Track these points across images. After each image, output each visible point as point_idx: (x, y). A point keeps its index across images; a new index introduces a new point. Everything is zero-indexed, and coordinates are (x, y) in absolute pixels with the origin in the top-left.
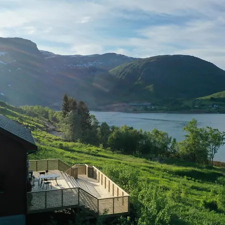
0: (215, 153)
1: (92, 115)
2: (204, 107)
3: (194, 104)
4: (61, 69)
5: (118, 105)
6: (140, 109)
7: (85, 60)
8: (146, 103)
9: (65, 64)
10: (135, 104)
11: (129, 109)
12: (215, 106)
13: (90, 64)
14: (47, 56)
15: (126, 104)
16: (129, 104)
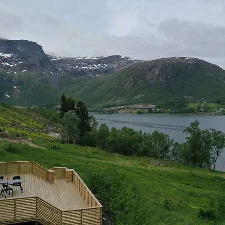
0: (218, 156)
1: (91, 117)
2: (209, 110)
3: (199, 108)
4: (66, 72)
5: (123, 107)
6: (144, 112)
7: (90, 62)
8: (151, 106)
9: (71, 66)
10: (139, 107)
11: (133, 112)
12: (221, 109)
13: (96, 67)
14: (52, 58)
15: (131, 107)
16: (134, 107)
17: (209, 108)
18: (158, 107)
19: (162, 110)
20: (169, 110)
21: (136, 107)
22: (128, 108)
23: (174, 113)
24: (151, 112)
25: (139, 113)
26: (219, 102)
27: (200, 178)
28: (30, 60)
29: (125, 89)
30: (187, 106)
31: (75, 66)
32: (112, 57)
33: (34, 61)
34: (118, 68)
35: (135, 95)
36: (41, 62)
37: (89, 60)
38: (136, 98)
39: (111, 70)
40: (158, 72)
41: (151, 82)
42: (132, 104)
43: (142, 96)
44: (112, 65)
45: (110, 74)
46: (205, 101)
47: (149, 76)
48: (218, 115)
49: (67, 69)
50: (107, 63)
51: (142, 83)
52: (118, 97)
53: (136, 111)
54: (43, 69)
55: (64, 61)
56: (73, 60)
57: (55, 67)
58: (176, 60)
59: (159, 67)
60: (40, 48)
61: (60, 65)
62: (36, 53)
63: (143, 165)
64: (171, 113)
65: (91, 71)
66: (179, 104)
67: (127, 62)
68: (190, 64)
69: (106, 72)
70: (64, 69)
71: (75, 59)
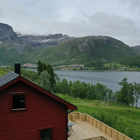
0: (138, 99)
1: (55, 74)
2: (117, 68)
3: (111, 66)
4: (27, 43)
5: (64, 66)
6: (77, 69)
7: (43, 38)
8: (81, 65)
9: (31, 40)
10: (74, 66)
11: (71, 69)
12: (123, 67)
13: (46, 41)
14: (19, 35)
15: (69, 66)
16: (71, 66)
17: (117, 67)
18: (86, 66)
19: (88, 68)
20: (93, 68)
21: (73, 66)
22: (67, 67)
23: (96, 70)
24: (82, 69)
25: (74, 70)
26: (122, 63)
27: (133, 112)
28: (4, 36)
29: (65, 54)
30: (104, 65)
31: (33, 40)
32: (57, 34)
33: (7, 36)
34: (61, 42)
35: (71, 59)
36: (11, 37)
37: (43, 36)
38: (72, 60)
39: (56, 42)
40: (85, 44)
41: (81, 50)
42: (70, 64)
43: (76, 59)
44: (57, 40)
45: (55, 45)
46: (114, 62)
47: (80, 47)
48: (122, 71)
49: (28, 41)
50: (54, 38)
51: (76, 51)
52: (61, 60)
53: (72, 69)
54: (13, 42)
55: (26, 37)
56: (32, 36)
57: (20, 40)
58: (97, 37)
59: (86, 41)
60: (11, 28)
61: (24, 39)
62: (8, 31)
63: (97, 105)
64: (94, 70)
65: (43, 43)
66: (98, 64)
67: (66, 37)
68: (105, 40)
69: (53, 44)
70: (26, 41)
71: (33, 35)
